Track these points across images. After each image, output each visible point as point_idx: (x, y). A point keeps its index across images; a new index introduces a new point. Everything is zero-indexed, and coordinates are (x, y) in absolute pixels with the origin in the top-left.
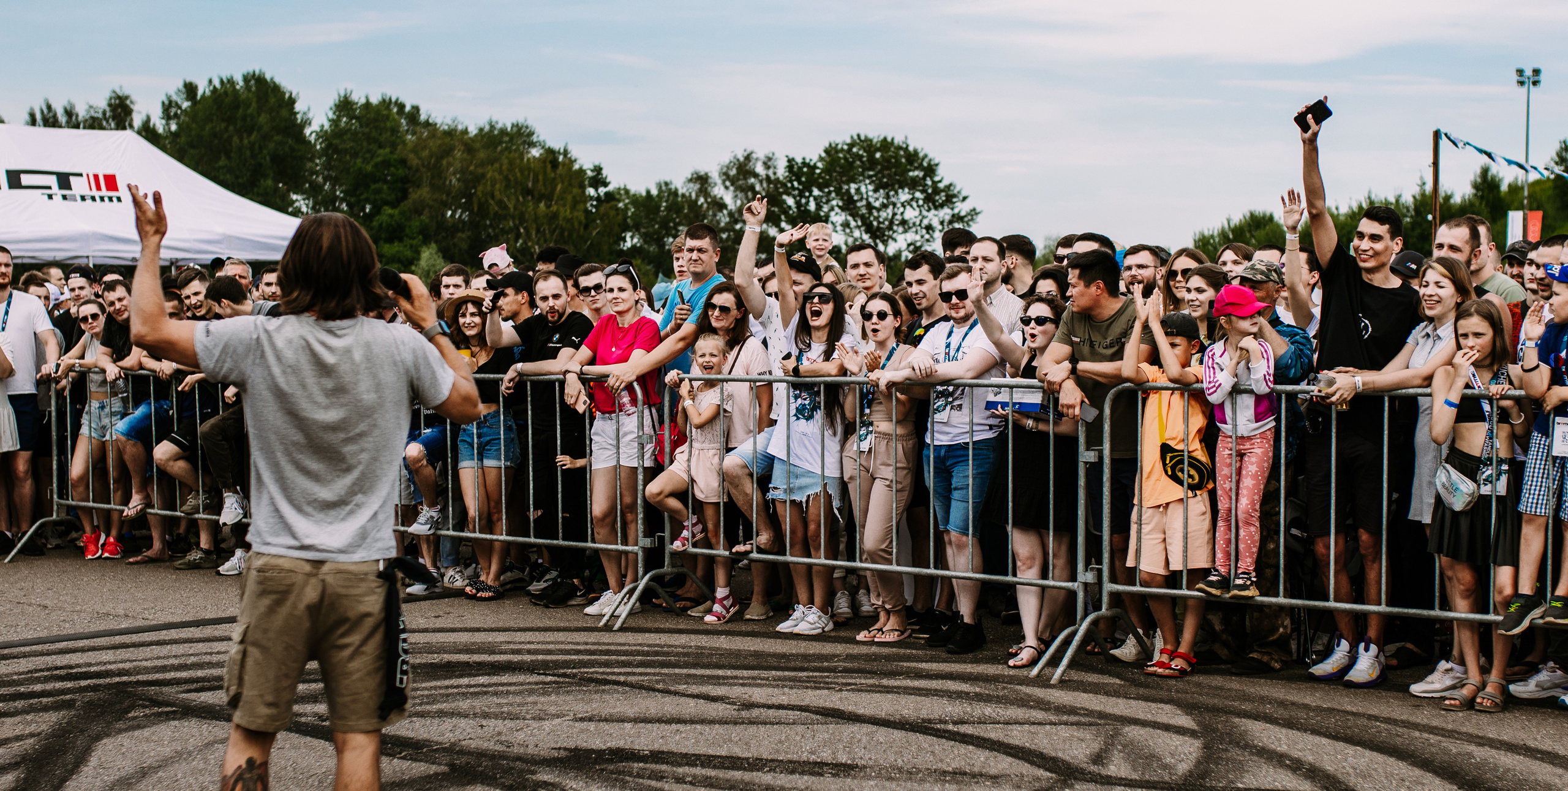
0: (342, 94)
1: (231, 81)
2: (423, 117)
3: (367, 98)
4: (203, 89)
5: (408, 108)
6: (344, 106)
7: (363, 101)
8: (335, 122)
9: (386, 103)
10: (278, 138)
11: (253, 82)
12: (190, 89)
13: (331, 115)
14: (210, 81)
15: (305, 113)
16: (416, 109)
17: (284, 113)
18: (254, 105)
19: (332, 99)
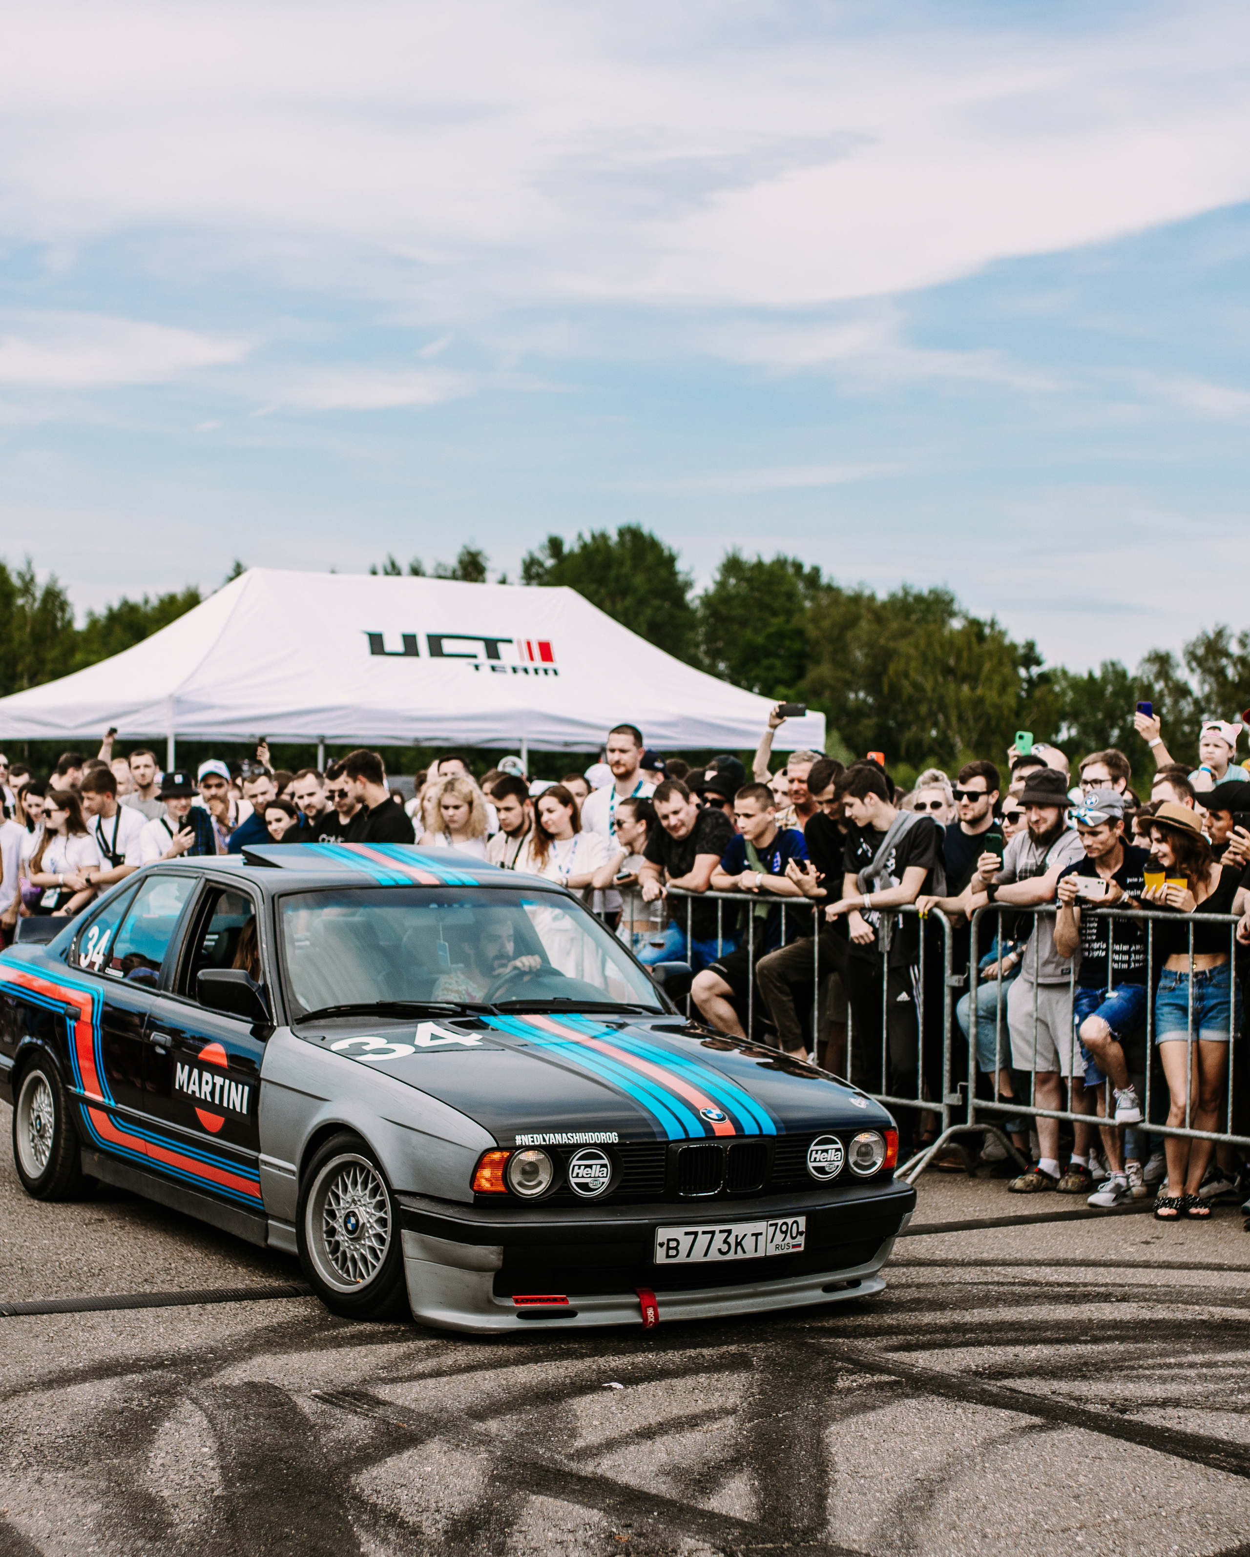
0: (730, 551)
1: (604, 537)
2: (824, 580)
3: (759, 557)
4: (570, 545)
5: (807, 569)
6: (733, 566)
7: (754, 560)
8: (722, 585)
9: (781, 563)
10: (656, 602)
11: (628, 538)
12: (555, 545)
13: (718, 577)
14: (580, 536)
15: (688, 574)
16: (816, 571)
17: (663, 573)
18: (628, 563)
19: (718, 559)
